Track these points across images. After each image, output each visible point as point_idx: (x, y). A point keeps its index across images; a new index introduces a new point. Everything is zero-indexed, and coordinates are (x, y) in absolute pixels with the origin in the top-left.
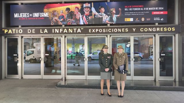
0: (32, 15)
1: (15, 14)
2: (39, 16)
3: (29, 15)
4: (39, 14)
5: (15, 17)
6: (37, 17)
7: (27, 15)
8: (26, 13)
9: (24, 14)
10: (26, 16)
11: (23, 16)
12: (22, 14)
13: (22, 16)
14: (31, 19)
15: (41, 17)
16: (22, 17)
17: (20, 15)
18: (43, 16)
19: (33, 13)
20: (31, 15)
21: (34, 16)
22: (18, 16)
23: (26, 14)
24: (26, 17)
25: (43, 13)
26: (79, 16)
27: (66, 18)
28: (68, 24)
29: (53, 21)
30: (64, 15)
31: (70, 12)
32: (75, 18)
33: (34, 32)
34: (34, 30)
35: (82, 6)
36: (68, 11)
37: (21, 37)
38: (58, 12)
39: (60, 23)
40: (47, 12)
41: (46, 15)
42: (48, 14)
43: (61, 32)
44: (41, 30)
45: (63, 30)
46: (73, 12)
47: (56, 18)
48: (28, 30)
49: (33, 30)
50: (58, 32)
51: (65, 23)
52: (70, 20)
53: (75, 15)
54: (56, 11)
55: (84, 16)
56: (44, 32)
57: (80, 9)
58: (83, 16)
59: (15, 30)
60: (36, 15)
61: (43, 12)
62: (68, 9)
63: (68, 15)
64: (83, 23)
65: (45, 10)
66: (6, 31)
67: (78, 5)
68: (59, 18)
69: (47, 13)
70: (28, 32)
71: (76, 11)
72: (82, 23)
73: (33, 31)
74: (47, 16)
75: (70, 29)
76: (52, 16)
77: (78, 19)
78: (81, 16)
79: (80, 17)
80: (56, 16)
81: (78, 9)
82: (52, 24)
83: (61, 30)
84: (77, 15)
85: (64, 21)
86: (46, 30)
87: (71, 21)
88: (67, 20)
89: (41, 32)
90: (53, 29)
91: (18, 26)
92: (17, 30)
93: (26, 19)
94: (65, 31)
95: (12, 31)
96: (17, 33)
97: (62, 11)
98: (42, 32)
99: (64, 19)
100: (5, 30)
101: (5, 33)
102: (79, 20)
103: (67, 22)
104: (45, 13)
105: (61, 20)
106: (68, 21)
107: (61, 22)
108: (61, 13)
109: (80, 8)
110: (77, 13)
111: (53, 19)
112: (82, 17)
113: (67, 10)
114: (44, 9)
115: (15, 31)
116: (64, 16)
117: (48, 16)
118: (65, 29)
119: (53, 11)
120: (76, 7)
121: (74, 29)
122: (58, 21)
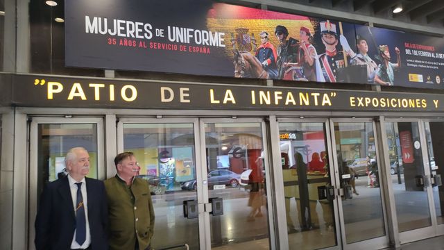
0: (165, 33)
1: (87, 18)
2: (192, 39)
3: (153, 31)
4: (191, 33)
5: (87, 31)
6: (184, 44)
7: (144, 31)
8: (137, 24)
9: (130, 25)
10: (140, 34)
11: (128, 31)
12: (123, 25)
13: (124, 32)
14: (159, 47)
15: (199, 43)
16: (119, 35)
17: (111, 26)
18: (206, 40)
19: (169, 27)
20: (160, 32)
21: (172, 38)
22: (103, 30)
23: (140, 27)
24: (138, 36)
25: (203, 32)
26: (312, 54)
27: (278, 58)
28: (286, 78)
29: (239, 65)
30: (272, 47)
31: (288, 39)
32: (303, 60)
33: (185, 98)
34: (185, 92)
35: (318, 28)
36: (282, 36)
37: (114, 120)
38: (253, 34)
39: (263, 74)
40: (219, 31)
41: (215, 39)
42: (222, 37)
43: (277, 103)
44: (212, 91)
45: (284, 96)
46: (297, 41)
47: (250, 55)
48: (163, 89)
49: (182, 90)
50: (268, 102)
51: (277, 74)
52: (289, 67)
53: (303, 51)
54: (247, 30)
55: (326, 58)
56: (225, 102)
57: (312, 35)
58: (323, 57)
59: (103, 86)
60: (180, 35)
61: (203, 26)
62: (282, 31)
63: (282, 47)
65: (211, 22)
66: (55, 87)
67: (308, 24)
68: (258, 56)
69: (220, 34)
70: (163, 100)
71: (303, 41)
72: (322, 79)
73: (182, 95)
74: (221, 45)
75: (301, 95)
76: (236, 47)
77: (311, 64)
78: (317, 57)
79: (315, 60)
81: (308, 34)
83: (279, 95)
84: (307, 51)
85: (273, 66)
86: (229, 92)
88: (281, 63)
89: (213, 101)
90: (253, 92)
91: (100, 72)
92: (112, 87)
93: (138, 44)
94: (290, 99)
95: (89, 92)
96: (112, 98)
97: (265, 35)
98: (218, 102)
99: (273, 61)
100: (50, 85)
101: (50, 97)
102: (314, 67)
103: (283, 72)
104: (213, 33)
105: (265, 63)
106: (284, 67)
107: (266, 68)
108: (263, 40)
109: (312, 32)
110: (307, 45)
111: (239, 55)
112: (320, 59)
113: (280, 34)
114: (209, 19)
115: (104, 92)
116: (271, 50)
117: (224, 46)
118: (290, 94)
119: (236, 30)
120: (303, 29)
121: (312, 94)
122: (256, 66)
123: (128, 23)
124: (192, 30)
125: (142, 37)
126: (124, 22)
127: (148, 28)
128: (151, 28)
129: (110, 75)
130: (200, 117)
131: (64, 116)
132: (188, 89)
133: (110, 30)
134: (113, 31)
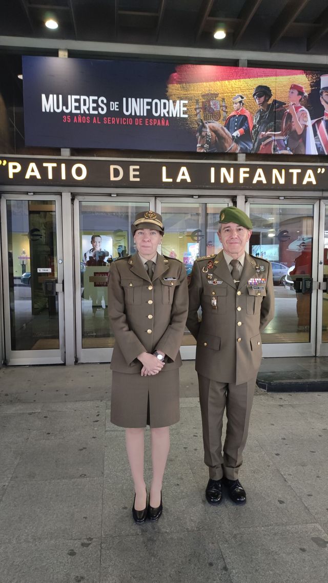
0: (120, 106)
1: (43, 96)
2: (149, 111)
3: (108, 105)
4: (148, 104)
5: (43, 110)
6: (140, 117)
7: (98, 106)
8: (92, 98)
9: (85, 100)
10: (94, 109)
11: (82, 107)
12: (77, 101)
13: (78, 108)
14: (113, 122)
15: (157, 115)
16: (74, 111)
17: (65, 103)
18: (166, 111)
19: (124, 99)
20: (114, 106)
21: (127, 110)
22: (58, 108)
23: (94, 101)
24: (92, 112)
25: (163, 101)
26: (303, 120)
27: (254, 126)
28: (262, 150)
29: (203, 137)
30: (247, 114)
31: (270, 102)
32: (289, 127)
33: (135, 176)
34: (135, 170)
35: (316, 84)
36: (262, 99)
37: (70, 198)
38: (223, 99)
39: (232, 147)
40: (181, 99)
41: (176, 109)
42: (185, 105)
43: (241, 181)
44: (164, 169)
45: (252, 173)
46: (282, 104)
47: (218, 125)
48: (112, 167)
49: (132, 168)
50: (230, 180)
51: (250, 146)
52: (268, 137)
53: (290, 116)
54: (216, 95)
55: (323, 124)
56: (178, 180)
57: (306, 94)
58: (319, 122)
59: (55, 165)
60: (137, 107)
61: (163, 94)
62: (263, 92)
63: (262, 113)
64: (318, 149)
65: (173, 88)
66: (15, 167)
67: (303, 80)
68: (228, 126)
69: (182, 102)
70: (112, 178)
71: (292, 103)
72: (312, 150)
73: (132, 173)
74: (182, 116)
75: (275, 172)
76: (201, 116)
77: (299, 133)
78: (310, 123)
79: (306, 126)
80: (216, 116)
81: (301, 93)
82: (202, 147)
83: (245, 172)
84: (296, 116)
86: (184, 169)
87: (274, 139)
88: (257, 133)
89: (165, 179)
90: (213, 170)
91: (57, 151)
92: (63, 166)
93: (91, 120)
94: (260, 176)
95: (43, 171)
96: (64, 177)
97: (240, 99)
98: (171, 180)
99: (247, 131)
100: (11, 164)
101: (11, 176)
102: (303, 136)
103: (260, 144)
104: (174, 102)
105: (237, 133)
106: (260, 137)
107: (237, 140)
108: (236, 106)
109: (307, 91)
110: (297, 109)
111: (203, 126)
112: (314, 126)
113: (259, 97)
114: (170, 86)
115: (57, 171)
116: (245, 118)
117: (186, 116)
118: (260, 171)
119: (203, 96)
120: (294, 87)
121: (291, 171)
122: (224, 139)
123: (83, 98)
124: (150, 100)
125: (96, 112)
126: (78, 97)
127: (102, 101)
128: (105, 102)
129: (66, 153)
130: (156, 196)
131: (27, 193)
132: (138, 167)
133: (64, 108)
134: (67, 108)
